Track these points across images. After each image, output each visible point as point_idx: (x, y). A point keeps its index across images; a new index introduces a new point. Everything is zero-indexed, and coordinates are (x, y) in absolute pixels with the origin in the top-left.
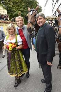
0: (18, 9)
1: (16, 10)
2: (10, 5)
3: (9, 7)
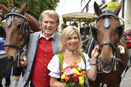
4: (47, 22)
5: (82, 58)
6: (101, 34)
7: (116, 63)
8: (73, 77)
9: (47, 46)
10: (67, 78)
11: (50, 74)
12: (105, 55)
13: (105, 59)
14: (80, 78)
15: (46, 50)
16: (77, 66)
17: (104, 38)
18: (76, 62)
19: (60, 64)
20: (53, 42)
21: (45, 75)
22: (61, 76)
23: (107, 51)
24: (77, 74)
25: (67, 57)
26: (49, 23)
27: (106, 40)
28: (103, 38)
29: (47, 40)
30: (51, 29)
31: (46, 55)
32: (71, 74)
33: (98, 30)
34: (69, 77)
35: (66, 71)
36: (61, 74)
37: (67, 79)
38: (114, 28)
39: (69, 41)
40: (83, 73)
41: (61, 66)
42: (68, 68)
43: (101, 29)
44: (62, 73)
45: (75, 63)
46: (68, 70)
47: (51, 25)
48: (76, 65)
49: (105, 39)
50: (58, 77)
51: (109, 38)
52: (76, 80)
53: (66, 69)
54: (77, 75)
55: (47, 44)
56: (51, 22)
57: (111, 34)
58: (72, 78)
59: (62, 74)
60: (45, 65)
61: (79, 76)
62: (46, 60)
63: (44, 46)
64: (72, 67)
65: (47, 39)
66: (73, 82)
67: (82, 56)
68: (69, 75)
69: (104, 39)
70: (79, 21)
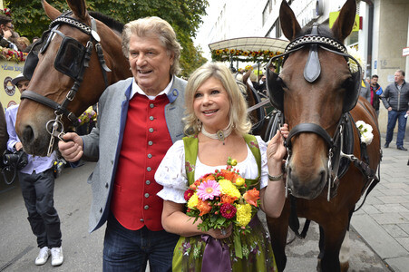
4: (136, 53)
5: (251, 148)
6: (296, 98)
7: (332, 180)
8: (219, 204)
9: (151, 118)
10: (204, 207)
12: (303, 164)
13: (303, 173)
14: (240, 208)
15: (151, 130)
16: (233, 173)
17: (305, 112)
18: (233, 162)
19: (187, 165)
20: (168, 106)
21: (147, 195)
22: (187, 199)
23: (309, 153)
24: (233, 196)
25: (205, 146)
26: (141, 55)
27: (308, 120)
28: (301, 111)
29: (152, 102)
30: (150, 72)
31: (150, 143)
32: (215, 197)
33: (288, 84)
34: (210, 203)
35: (202, 186)
36: (189, 193)
37: (202, 209)
38: (334, 83)
40: (249, 194)
41: (190, 169)
42: (209, 178)
43: (297, 85)
44: (192, 192)
45: (229, 164)
46: (206, 186)
47: (148, 59)
48: (232, 170)
49: (307, 115)
50: (182, 201)
51: (316, 113)
52: (228, 212)
53: (201, 181)
54: (232, 199)
55: (153, 111)
56: (147, 52)
57: (324, 101)
58: (217, 208)
59: (191, 195)
60: (149, 169)
61: (237, 202)
62: (149, 156)
63: (146, 119)
64: (218, 176)
65: (152, 98)
66: (218, 217)
67: (252, 143)
68: (208, 200)
69: (303, 116)
70: (255, 60)
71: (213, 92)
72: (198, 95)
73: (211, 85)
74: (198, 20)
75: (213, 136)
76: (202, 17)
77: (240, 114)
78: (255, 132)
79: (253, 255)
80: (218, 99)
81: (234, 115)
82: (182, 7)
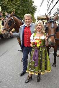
0: (13, 6)
1: (11, 7)
2: (5, 2)
3: (4, 4)
11: (30, 41)
15: (28, 31)
20: (30, 28)
30: (29, 22)
33: (48, 28)
39: (37, 27)
56: (29, 19)
70: (45, 19)
71: (39, 26)
72: (37, 26)
73: (39, 24)
74: (35, 12)
75: (39, 33)
76: (36, 11)
77: (43, 29)
78: (45, 33)
79: (42, 51)
80: (40, 27)
81: (42, 30)
82: (32, 9)
